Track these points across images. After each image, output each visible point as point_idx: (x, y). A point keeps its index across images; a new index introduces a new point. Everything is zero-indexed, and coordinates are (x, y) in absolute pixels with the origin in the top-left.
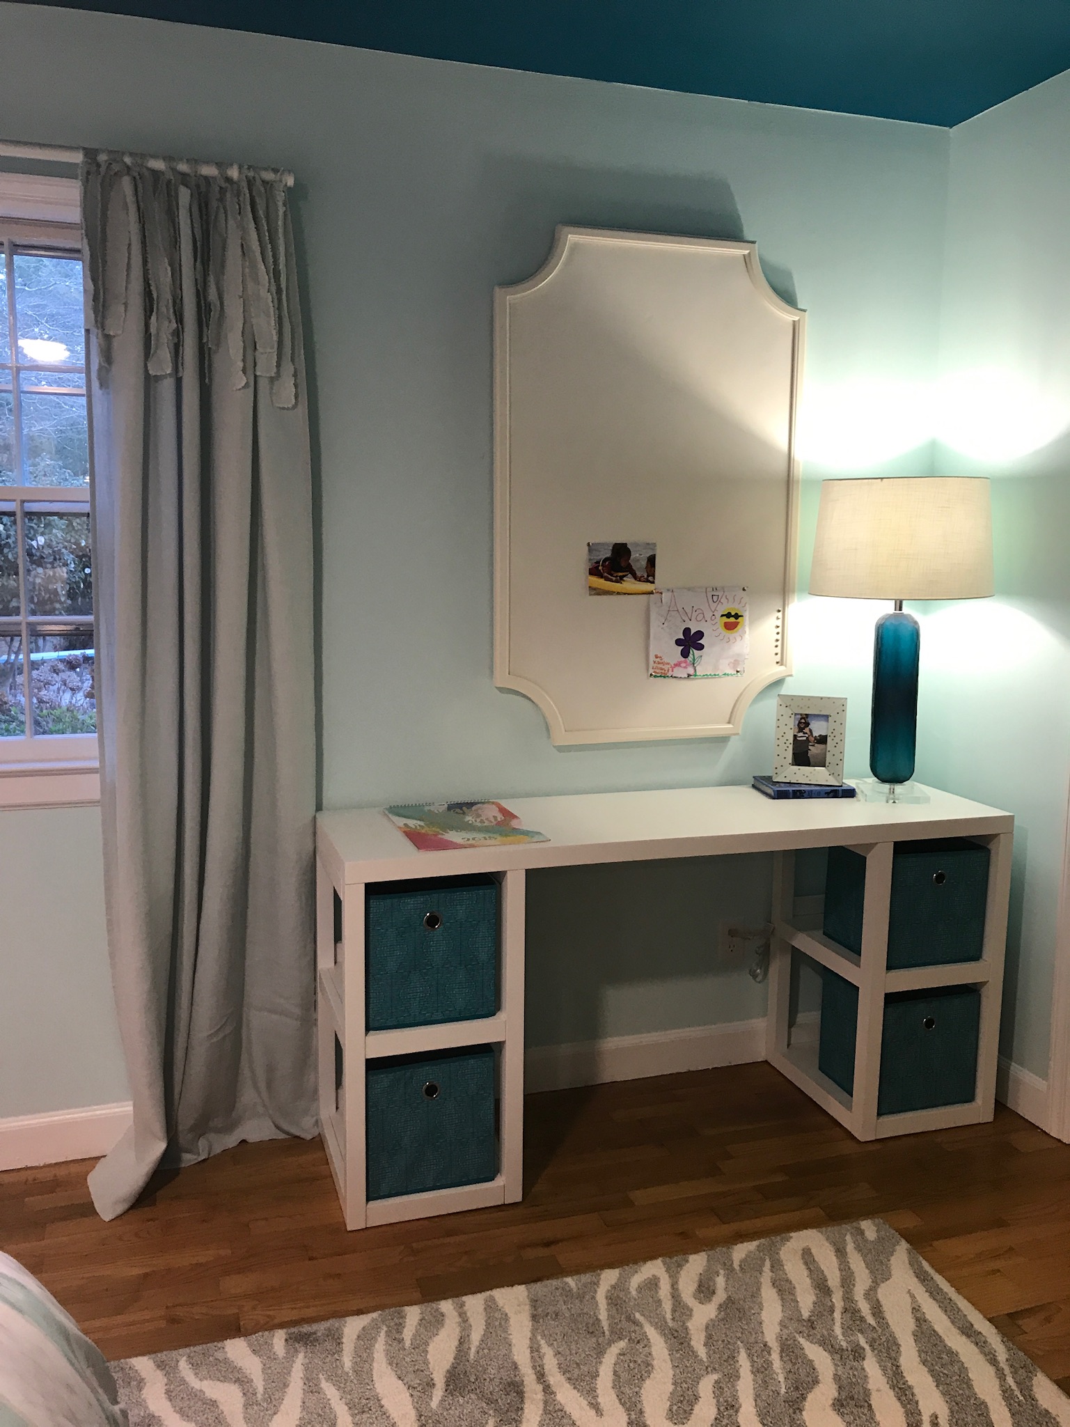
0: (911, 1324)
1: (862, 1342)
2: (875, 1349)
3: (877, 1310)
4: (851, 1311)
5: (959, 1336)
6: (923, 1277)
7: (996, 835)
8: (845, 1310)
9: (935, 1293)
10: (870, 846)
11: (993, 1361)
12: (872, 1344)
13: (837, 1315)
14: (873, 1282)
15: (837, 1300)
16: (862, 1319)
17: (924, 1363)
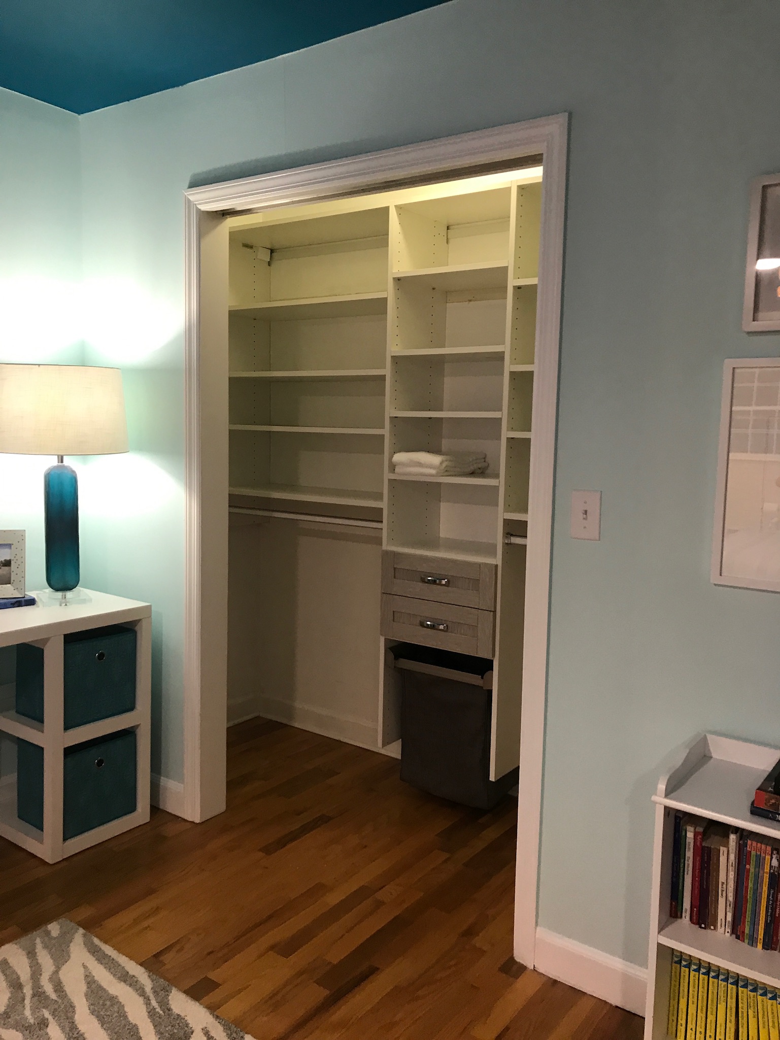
0: (83, 987)
1: (46, 1014)
2: (55, 1017)
3: (59, 987)
4: (39, 994)
5: (118, 984)
6: (94, 951)
7: (139, 620)
8: (34, 996)
9: (102, 958)
10: (46, 641)
11: (142, 992)
12: (54, 1014)
13: (27, 1002)
14: (56, 967)
15: (28, 991)
16: (47, 997)
17: (92, 1013)
